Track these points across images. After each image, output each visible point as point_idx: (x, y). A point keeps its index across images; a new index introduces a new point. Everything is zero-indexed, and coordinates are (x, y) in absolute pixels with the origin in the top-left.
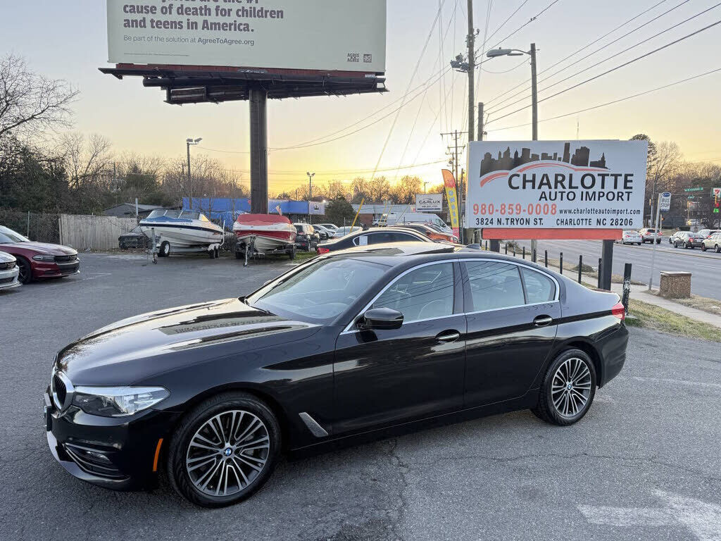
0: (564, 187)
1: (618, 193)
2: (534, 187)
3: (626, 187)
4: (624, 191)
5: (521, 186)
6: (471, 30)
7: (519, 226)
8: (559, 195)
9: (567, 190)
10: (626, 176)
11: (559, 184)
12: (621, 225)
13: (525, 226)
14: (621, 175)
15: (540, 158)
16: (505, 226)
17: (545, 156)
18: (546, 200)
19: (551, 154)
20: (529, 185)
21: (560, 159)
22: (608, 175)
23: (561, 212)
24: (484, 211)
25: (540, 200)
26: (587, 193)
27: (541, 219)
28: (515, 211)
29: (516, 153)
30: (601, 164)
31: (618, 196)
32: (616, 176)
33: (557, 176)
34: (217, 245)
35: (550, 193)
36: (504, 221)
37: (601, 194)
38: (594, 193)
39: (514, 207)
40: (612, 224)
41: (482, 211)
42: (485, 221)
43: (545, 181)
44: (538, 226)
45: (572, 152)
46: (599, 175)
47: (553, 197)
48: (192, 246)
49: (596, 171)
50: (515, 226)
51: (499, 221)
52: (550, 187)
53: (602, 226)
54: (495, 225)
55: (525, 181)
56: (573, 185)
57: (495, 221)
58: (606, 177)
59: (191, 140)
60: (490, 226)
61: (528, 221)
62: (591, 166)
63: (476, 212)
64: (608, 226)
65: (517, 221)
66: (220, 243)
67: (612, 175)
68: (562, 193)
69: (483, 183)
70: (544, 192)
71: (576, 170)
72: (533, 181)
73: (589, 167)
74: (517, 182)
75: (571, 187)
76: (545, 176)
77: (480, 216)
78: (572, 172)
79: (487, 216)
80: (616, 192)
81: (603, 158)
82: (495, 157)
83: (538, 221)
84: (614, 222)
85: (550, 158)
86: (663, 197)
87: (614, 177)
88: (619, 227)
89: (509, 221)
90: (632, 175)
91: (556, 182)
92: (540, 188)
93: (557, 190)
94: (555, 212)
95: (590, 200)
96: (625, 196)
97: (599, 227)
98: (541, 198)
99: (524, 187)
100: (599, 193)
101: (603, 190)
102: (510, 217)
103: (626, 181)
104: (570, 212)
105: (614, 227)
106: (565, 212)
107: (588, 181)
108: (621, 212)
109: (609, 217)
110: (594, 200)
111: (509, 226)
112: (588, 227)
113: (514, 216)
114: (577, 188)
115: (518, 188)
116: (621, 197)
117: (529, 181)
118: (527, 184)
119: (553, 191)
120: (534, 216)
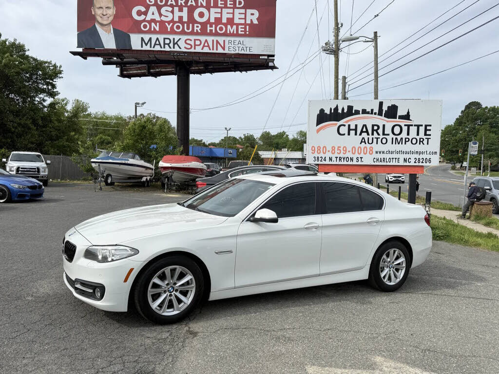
0: (379, 134)
1: (420, 139)
2: (356, 134)
3: (425, 134)
4: (425, 137)
5: (347, 133)
6: (337, 24)
7: (345, 163)
8: (375, 140)
9: (381, 136)
10: (426, 126)
11: (375, 132)
12: (422, 162)
13: (349, 163)
14: (422, 125)
15: (361, 113)
16: (335, 163)
17: (364, 112)
18: (366, 144)
19: (369, 110)
20: (352, 132)
21: (375, 114)
22: (412, 125)
23: (377, 152)
24: (319, 152)
25: (361, 144)
26: (396, 139)
27: (361, 158)
28: (342, 151)
29: (343, 109)
30: (407, 117)
31: (420, 141)
32: (418, 126)
33: (373, 126)
34: (148, 178)
35: (368, 138)
36: (334, 159)
37: (407, 140)
38: (402, 139)
39: (342, 149)
40: (415, 162)
41: (317, 151)
42: (320, 159)
43: (364, 130)
44: (359, 163)
45: (385, 108)
46: (405, 125)
47: (370, 142)
48: (129, 178)
49: (403, 123)
50: (342, 163)
51: (331, 159)
52: (368, 134)
53: (407, 164)
54: (328, 162)
55: (349, 130)
56: (385, 133)
57: (327, 159)
58: (410, 127)
59: (138, 104)
60: (324, 162)
61: (352, 159)
62: (399, 119)
63: (313, 152)
64: (412, 164)
65: (344, 159)
66: (151, 176)
67: (415, 125)
68: (377, 138)
69: (318, 131)
70: (363, 138)
71: (388, 122)
72: (356, 130)
73: (397, 120)
74: (344, 130)
75: (384, 134)
76: (365, 126)
77: (316, 155)
78: (384, 123)
79: (322, 155)
80: (418, 138)
81: (408, 113)
82: (327, 112)
83: (360, 159)
84: (417, 160)
85: (368, 113)
86: (472, 145)
87: (416, 127)
88: (421, 164)
89: (338, 159)
90: (430, 126)
91: (373, 130)
92: (360, 134)
93: (374, 137)
94: (372, 152)
95: (399, 143)
96: (425, 141)
97: (405, 164)
98: (362, 142)
99: (349, 134)
100: (406, 138)
101: (408, 137)
102: (339, 156)
103: (426, 130)
104: (383, 152)
105: (417, 164)
106: (380, 152)
107: (397, 130)
108: (423, 153)
109: (413, 157)
110: (402, 144)
111: (338, 163)
112: (397, 164)
113: (342, 155)
114: (388, 135)
115: (344, 134)
116: (422, 142)
117: (353, 130)
118: (351, 131)
119: (371, 137)
120: (357, 155)
